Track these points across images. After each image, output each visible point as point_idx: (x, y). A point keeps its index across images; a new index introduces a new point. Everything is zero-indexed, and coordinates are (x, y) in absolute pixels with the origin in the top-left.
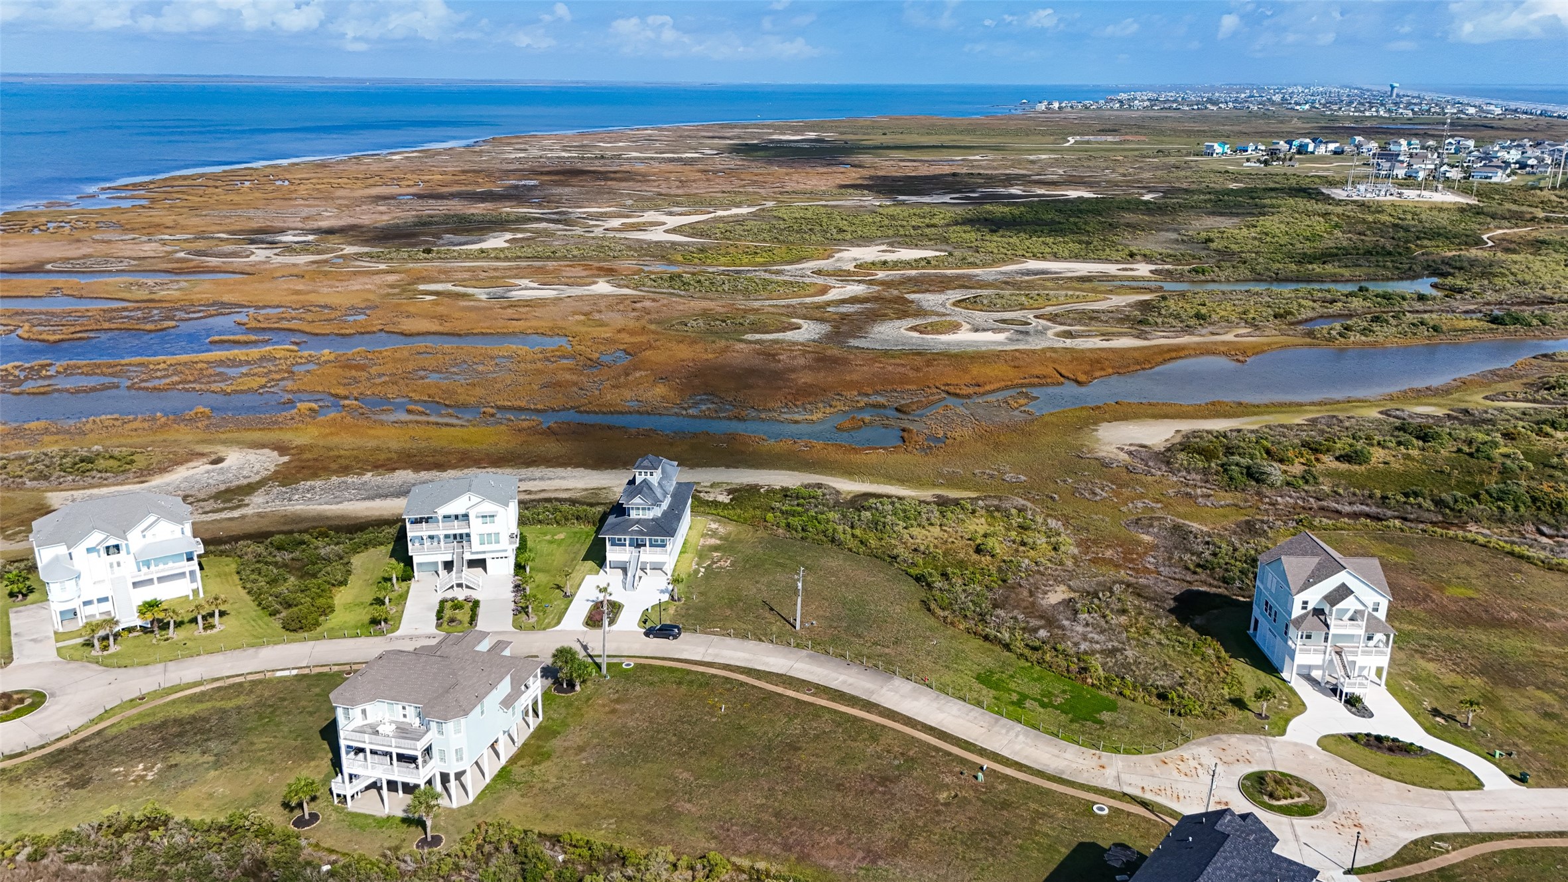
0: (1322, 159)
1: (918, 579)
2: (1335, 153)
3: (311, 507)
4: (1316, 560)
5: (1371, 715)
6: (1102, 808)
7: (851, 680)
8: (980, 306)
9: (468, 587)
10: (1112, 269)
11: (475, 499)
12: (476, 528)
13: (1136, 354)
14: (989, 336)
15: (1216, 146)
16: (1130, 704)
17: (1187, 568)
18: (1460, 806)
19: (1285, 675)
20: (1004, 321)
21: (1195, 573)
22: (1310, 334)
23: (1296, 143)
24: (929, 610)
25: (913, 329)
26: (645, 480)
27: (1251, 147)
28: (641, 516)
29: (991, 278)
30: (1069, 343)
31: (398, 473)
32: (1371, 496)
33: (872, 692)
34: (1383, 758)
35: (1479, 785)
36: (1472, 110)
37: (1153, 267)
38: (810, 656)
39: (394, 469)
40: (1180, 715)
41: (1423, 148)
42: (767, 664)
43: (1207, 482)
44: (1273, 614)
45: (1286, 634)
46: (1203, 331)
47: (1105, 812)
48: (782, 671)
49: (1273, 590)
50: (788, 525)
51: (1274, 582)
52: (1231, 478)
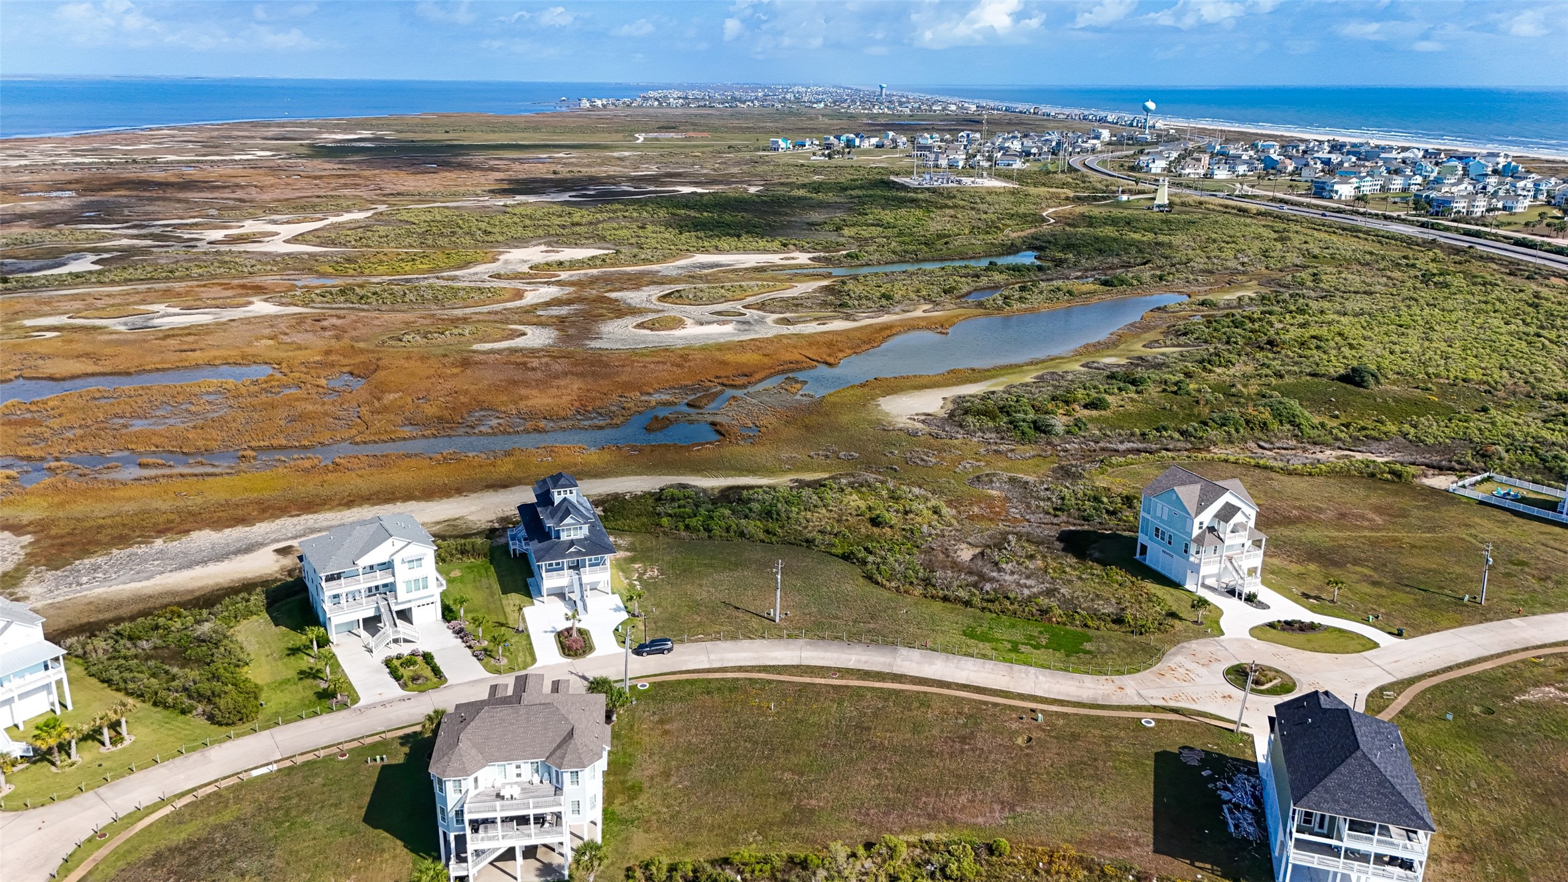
0: (866, 152)
1: (846, 557)
2: (877, 146)
3: (114, 588)
4: (1198, 486)
5: (1269, 607)
6: (1148, 721)
7: (864, 658)
8: (687, 301)
9: (406, 641)
10: (776, 259)
11: (399, 544)
12: (403, 574)
13: (858, 334)
14: (714, 329)
15: (780, 141)
16: (1098, 633)
17: (1048, 513)
18: (1377, 662)
19: (1187, 587)
20: (720, 313)
21: (1056, 516)
22: (980, 305)
23: (844, 138)
24: (878, 583)
25: (640, 326)
26: (565, 499)
27: (808, 143)
28: (573, 537)
29: (674, 273)
30: (792, 329)
31: (195, 535)
32: (1132, 434)
33: (890, 665)
34: (1301, 637)
35: (1376, 645)
36: (953, 108)
37: (811, 255)
38: (807, 644)
39: (187, 532)
40: (1141, 634)
41: (942, 141)
42: (776, 658)
43: (1003, 438)
44: (1167, 538)
45: (1186, 552)
46: (897, 310)
47: (1153, 724)
48: (795, 663)
49: (1165, 517)
50: (687, 527)
51: (1166, 510)
52: (1023, 433)
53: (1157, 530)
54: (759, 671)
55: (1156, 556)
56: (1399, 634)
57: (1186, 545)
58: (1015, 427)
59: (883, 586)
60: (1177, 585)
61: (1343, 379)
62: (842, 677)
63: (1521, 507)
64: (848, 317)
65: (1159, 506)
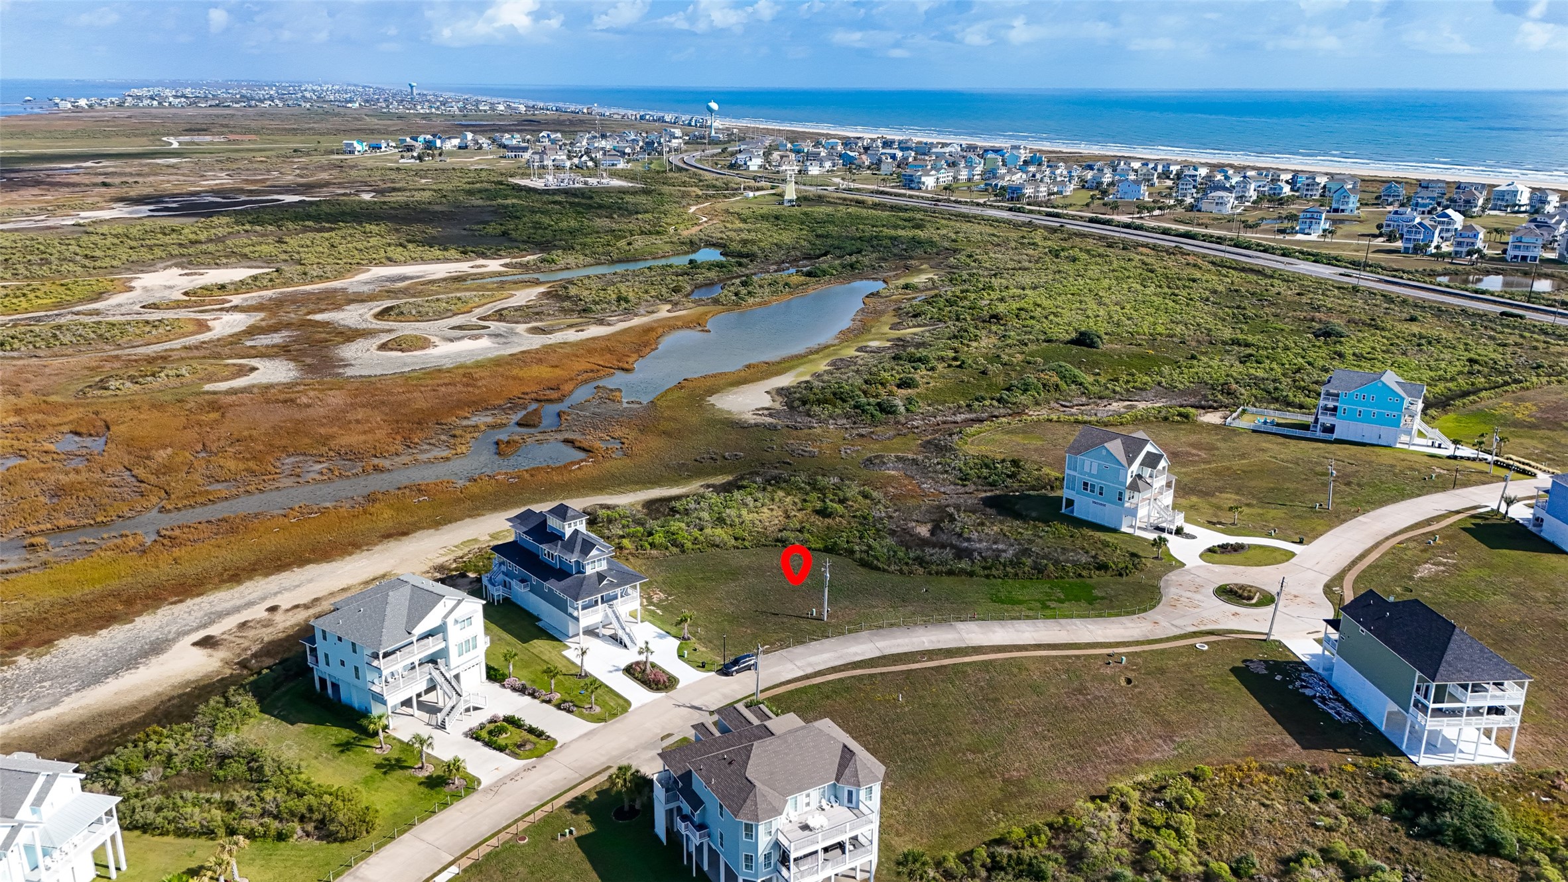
0: (451, 154)
1: (829, 550)
2: (460, 148)
4: (1122, 442)
5: (1198, 537)
6: (1201, 644)
8: (412, 318)
9: (476, 709)
10: (464, 267)
14: (466, 345)
15: (355, 144)
16: (1093, 580)
17: (957, 484)
19: (1124, 529)
20: (460, 328)
22: (716, 301)
23: (421, 138)
25: (383, 347)
26: (574, 531)
27: (384, 145)
28: (597, 569)
29: (366, 289)
31: (63, 643)
35: (1293, 555)
36: (501, 107)
37: (503, 261)
39: (49, 642)
40: (1128, 575)
41: (524, 141)
42: (856, 654)
43: (855, 423)
44: (1097, 490)
45: (1120, 499)
46: (642, 311)
47: (1206, 648)
48: (878, 654)
49: (1094, 472)
50: (652, 545)
51: (1095, 466)
52: (872, 416)
53: (1086, 484)
54: (854, 668)
55: (1084, 507)
56: (1301, 542)
57: (1121, 494)
58: (863, 411)
59: (884, 570)
60: (1115, 531)
61: (1073, 342)
62: (931, 659)
63: (1286, 431)
64: (601, 322)
65: (1087, 463)
